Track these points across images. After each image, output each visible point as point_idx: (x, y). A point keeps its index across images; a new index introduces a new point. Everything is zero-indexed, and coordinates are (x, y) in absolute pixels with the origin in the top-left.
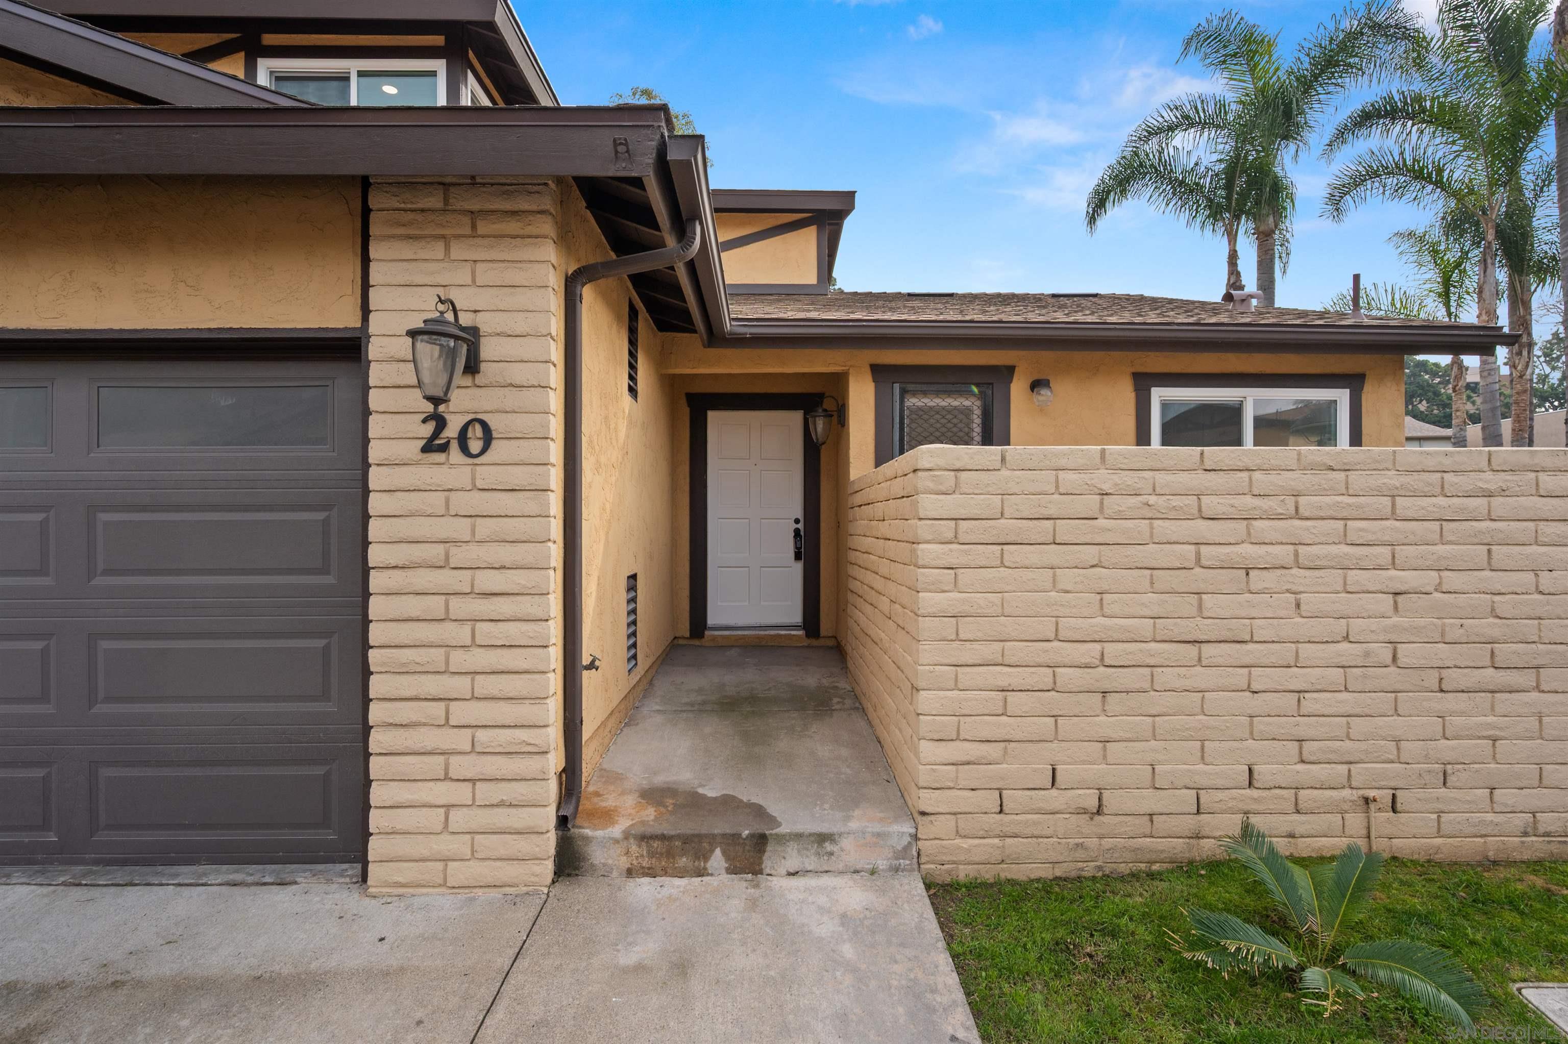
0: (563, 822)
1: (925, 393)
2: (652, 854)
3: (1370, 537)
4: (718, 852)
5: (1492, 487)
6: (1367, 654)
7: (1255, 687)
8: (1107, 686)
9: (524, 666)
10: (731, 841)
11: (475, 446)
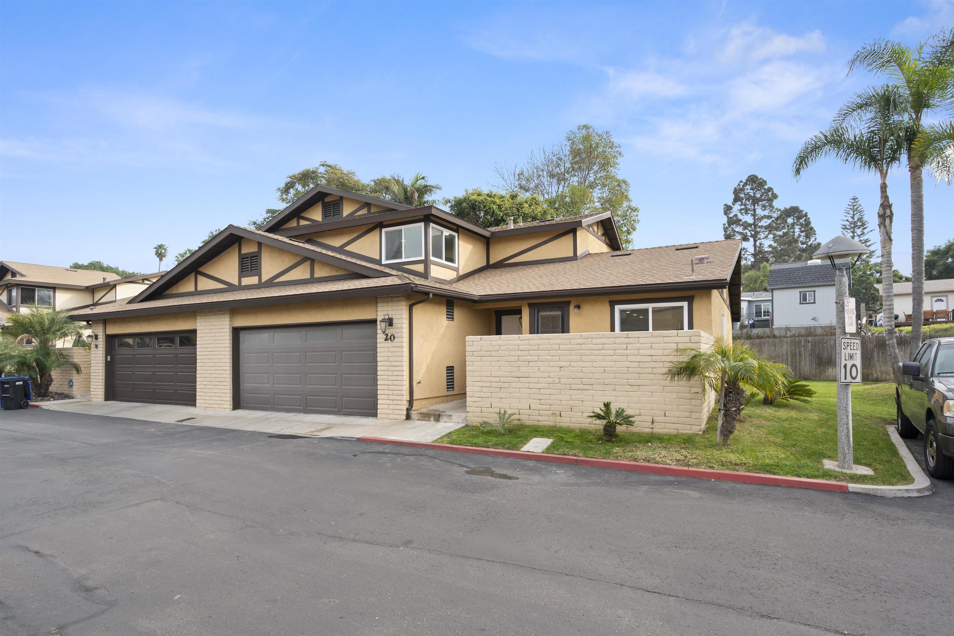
0: (408, 410)
1: (544, 311)
2: (421, 417)
3: (554, 354)
4: (432, 417)
5: (581, 342)
6: (554, 381)
7: (530, 387)
8: (501, 387)
9: (400, 379)
10: (434, 415)
11: (392, 339)
